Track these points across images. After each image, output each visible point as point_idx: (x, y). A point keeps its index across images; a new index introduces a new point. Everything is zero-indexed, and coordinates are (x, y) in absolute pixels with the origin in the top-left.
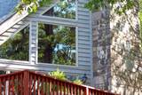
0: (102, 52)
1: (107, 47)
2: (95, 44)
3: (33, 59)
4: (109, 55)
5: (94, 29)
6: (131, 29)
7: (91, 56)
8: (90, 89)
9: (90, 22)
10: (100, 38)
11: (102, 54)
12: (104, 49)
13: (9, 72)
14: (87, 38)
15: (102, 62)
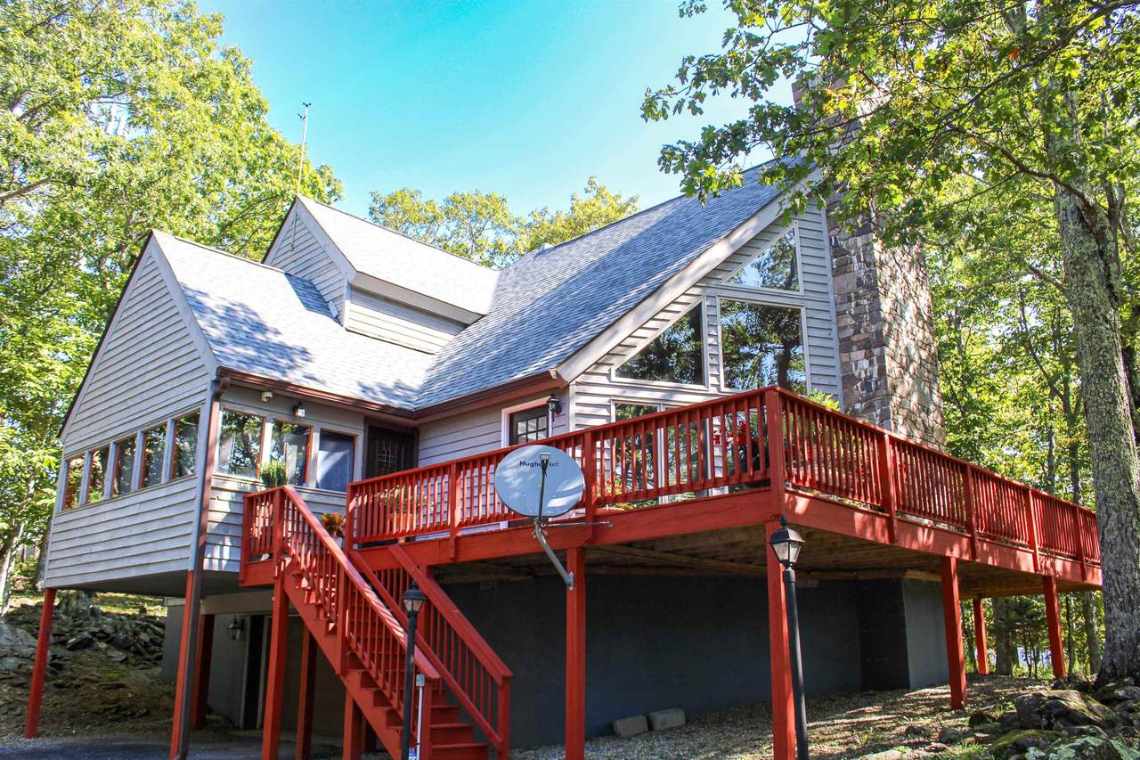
0: (865, 364)
1: (876, 351)
2: (846, 345)
3: (713, 380)
4: (882, 371)
5: (839, 314)
6: (919, 315)
7: (838, 372)
8: (890, 436)
9: (831, 297)
10: (857, 332)
11: (862, 366)
12: (868, 357)
13: (663, 409)
14: (825, 334)
15: (866, 385)
